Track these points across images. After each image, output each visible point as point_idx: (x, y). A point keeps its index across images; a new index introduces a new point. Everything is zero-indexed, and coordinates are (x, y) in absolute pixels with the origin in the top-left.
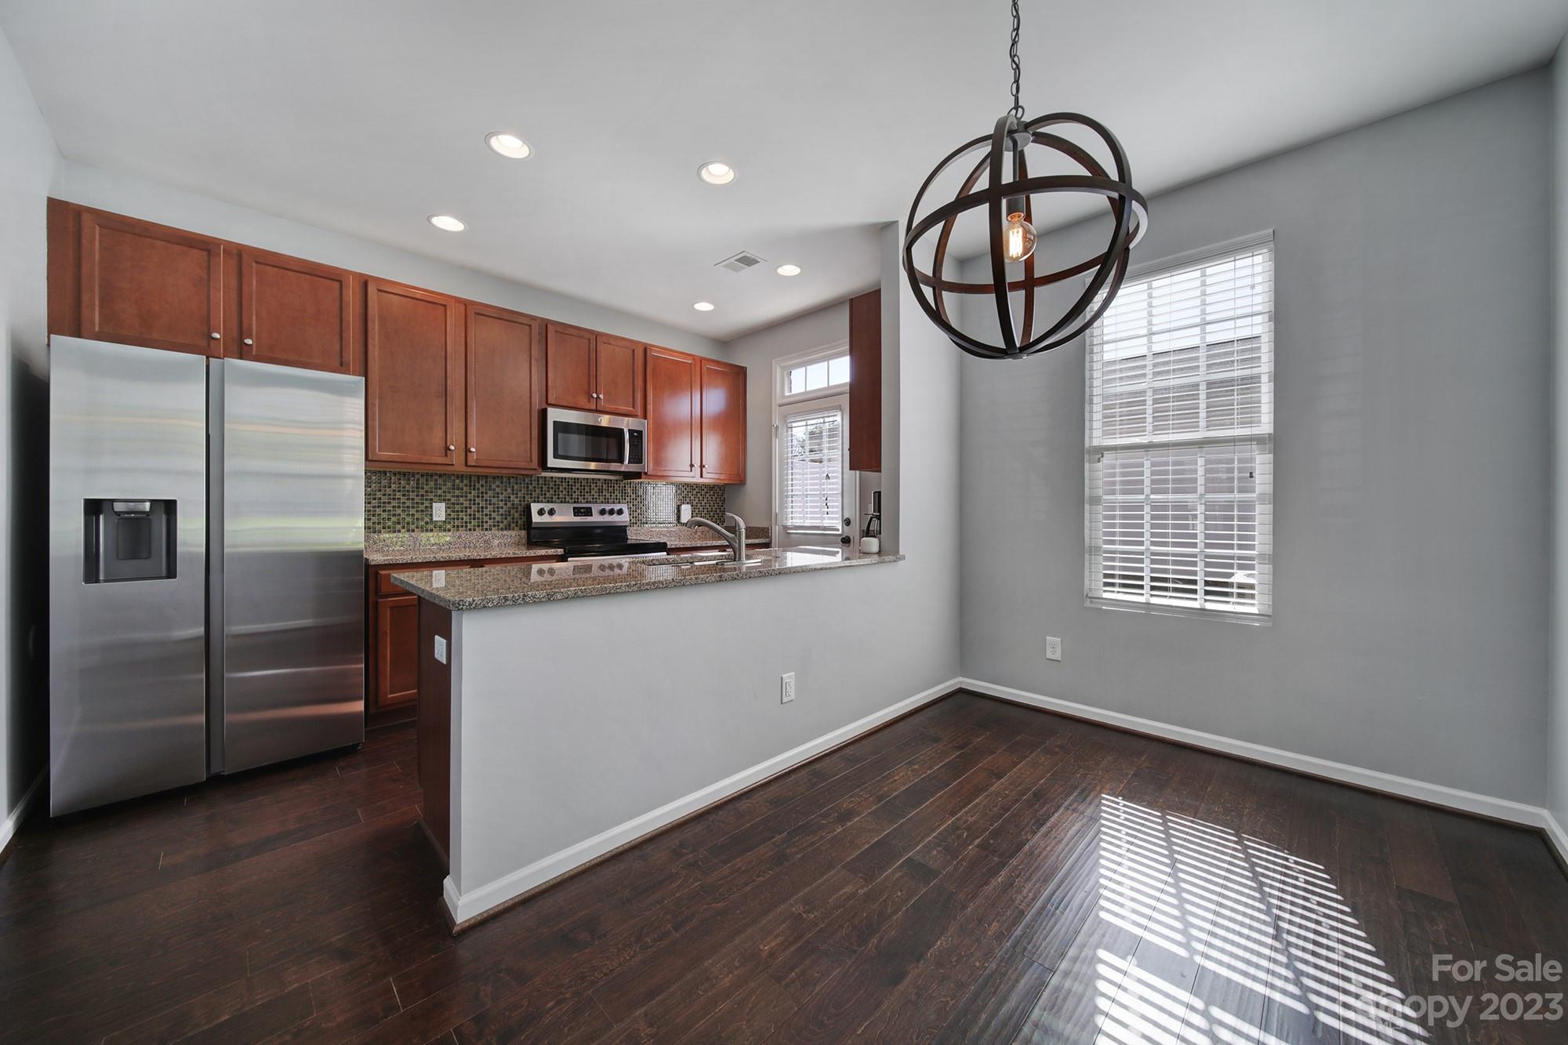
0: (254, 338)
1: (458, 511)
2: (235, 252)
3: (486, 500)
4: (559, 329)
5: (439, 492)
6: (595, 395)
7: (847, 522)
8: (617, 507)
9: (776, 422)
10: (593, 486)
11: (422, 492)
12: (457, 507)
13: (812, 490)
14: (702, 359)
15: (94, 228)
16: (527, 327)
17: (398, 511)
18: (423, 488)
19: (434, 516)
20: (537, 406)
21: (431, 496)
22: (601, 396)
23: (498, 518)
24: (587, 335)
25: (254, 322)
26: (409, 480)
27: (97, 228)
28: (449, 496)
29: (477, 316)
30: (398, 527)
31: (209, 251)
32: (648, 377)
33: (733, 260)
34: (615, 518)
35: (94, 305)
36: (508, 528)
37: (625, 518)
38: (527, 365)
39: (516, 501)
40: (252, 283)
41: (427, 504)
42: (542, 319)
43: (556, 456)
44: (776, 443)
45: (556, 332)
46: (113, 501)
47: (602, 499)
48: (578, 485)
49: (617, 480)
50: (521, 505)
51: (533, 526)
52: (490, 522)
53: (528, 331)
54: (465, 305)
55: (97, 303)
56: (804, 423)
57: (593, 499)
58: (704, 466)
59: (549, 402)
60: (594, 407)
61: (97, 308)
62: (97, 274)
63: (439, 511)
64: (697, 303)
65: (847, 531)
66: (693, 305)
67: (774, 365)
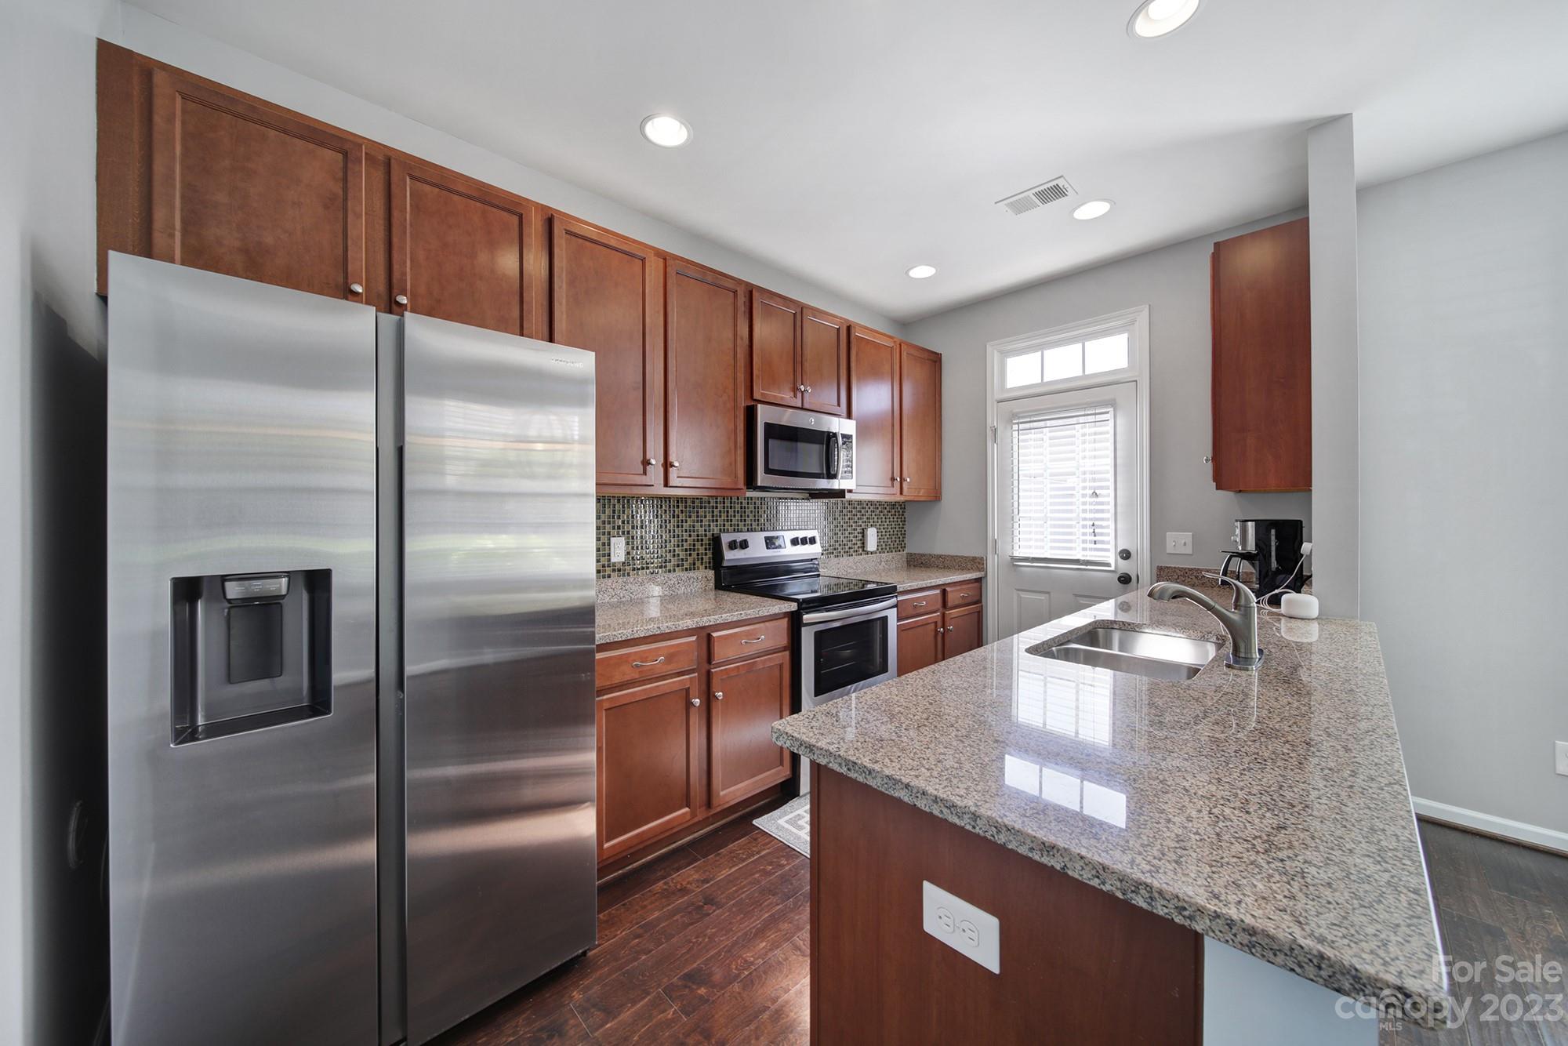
0: (408, 294)
1: (638, 548)
2: (381, 158)
3: (670, 532)
4: (764, 298)
5: (619, 523)
6: (801, 389)
7: (1126, 555)
8: (809, 535)
9: (994, 421)
12: (637, 543)
14: (901, 344)
15: (174, 99)
16: (732, 294)
19: (612, 555)
20: (743, 403)
21: (610, 528)
22: (808, 390)
23: (682, 555)
24: (791, 307)
25: (408, 270)
27: (179, 99)
28: (627, 527)
29: (677, 276)
31: (345, 154)
32: (852, 365)
33: (1030, 193)
34: (805, 549)
35: (174, 229)
36: (693, 567)
37: (817, 549)
38: (732, 346)
39: (701, 532)
40: (406, 209)
41: (604, 539)
42: (747, 284)
43: (768, 471)
44: (993, 451)
45: (761, 301)
46: (224, 578)
50: (706, 535)
51: (725, 564)
52: (674, 561)
53: (731, 300)
54: (665, 259)
55: (178, 225)
58: (905, 480)
59: (756, 397)
60: (800, 405)
61: (178, 235)
62: (178, 177)
63: (618, 549)
64: (912, 268)
65: (1125, 567)
66: (907, 273)
67: (989, 349)
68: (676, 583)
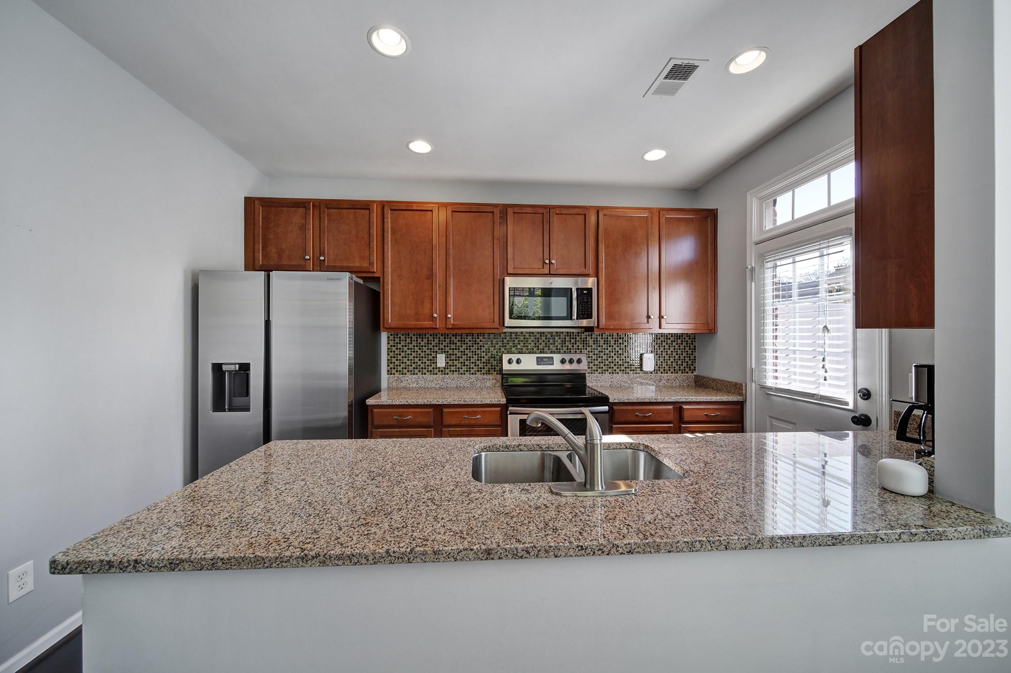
0: (326, 255)
1: (453, 360)
2: (317, 205)
3: (472, 352)
4: (517, 210)
5: (442, 346)
6: (547, 261)
7: (866, 395)
8: (575, 357)
9: (752, 262)
10: (557, 338)
11: (430, 346)
12: (453, 357)
13: (802, 345)
14: (660, 210)
16: (490, 214)
17: (416, 360)
18: (431, 344)
19: (438, 363)
20: (496, 277)
21: (436, 349)
22: (553, 261)
23: (481, 365)
24: (540, 211)
25: (326, 246)
26: (423, 338)
27: (261, 207)
28: (447, 349)
29: (454, 213)
30: (416, 371)
31: (306, 207)
32: (600, 237)
34: (575, 366)
36: (488, 373)
37: (583, 366)
38: (490, 244)
39: (495, 352)
40: (325, 222)
41: (433, 354)
42: (503, 205)
43: (511, 318)
44: (752, 287)
45: (514, 213)
46: (222, 364)
47: (565, 349)
48: (543, 338)
49: (578, 333)
50: (496, 355)
51: (504, 372)
52: (476, 368)
53: (492, 217)
54: (446, 207)
55: (261, 249)
56: (790, 260)
57: (557, 349)
58: (663, 317)
59: (509, 272)
60: (547, 272)
61: (261, 252)
62: (261, 233)
63: (441, 361)
64: (647, 152)
65: (864, 407)
66: (642, 157)
67: (749, 197)
68: (475, 381)
